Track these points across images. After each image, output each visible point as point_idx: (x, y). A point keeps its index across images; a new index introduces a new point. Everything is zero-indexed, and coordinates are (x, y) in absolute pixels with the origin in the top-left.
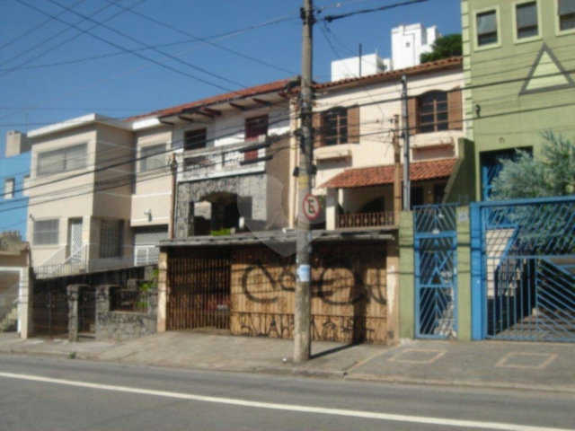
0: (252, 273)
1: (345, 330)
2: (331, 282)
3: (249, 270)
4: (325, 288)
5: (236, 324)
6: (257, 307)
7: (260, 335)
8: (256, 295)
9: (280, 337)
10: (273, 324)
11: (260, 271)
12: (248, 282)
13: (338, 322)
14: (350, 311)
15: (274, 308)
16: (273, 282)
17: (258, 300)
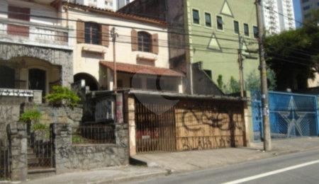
0: (187, 115)
1: (228, 142)
2: (221, 120)
3: (185, 113)
4: (219, 123)
5: (180, 144)
6: (191, 134)
7: (194, 149)
8: (190, 127)
9: (204, 149)
10: (199, 142)
11: (191, 114)
12: (185, 120)
13: (225, 139)
14: (229, 133)
15: (199, 134)
16: (198, 120)
17: (191, 130)
